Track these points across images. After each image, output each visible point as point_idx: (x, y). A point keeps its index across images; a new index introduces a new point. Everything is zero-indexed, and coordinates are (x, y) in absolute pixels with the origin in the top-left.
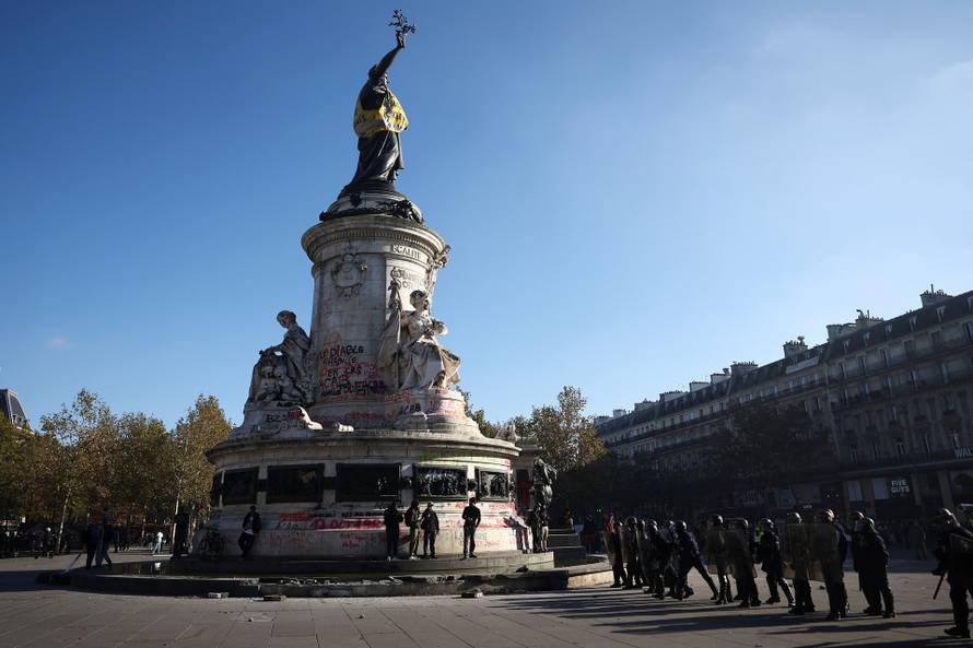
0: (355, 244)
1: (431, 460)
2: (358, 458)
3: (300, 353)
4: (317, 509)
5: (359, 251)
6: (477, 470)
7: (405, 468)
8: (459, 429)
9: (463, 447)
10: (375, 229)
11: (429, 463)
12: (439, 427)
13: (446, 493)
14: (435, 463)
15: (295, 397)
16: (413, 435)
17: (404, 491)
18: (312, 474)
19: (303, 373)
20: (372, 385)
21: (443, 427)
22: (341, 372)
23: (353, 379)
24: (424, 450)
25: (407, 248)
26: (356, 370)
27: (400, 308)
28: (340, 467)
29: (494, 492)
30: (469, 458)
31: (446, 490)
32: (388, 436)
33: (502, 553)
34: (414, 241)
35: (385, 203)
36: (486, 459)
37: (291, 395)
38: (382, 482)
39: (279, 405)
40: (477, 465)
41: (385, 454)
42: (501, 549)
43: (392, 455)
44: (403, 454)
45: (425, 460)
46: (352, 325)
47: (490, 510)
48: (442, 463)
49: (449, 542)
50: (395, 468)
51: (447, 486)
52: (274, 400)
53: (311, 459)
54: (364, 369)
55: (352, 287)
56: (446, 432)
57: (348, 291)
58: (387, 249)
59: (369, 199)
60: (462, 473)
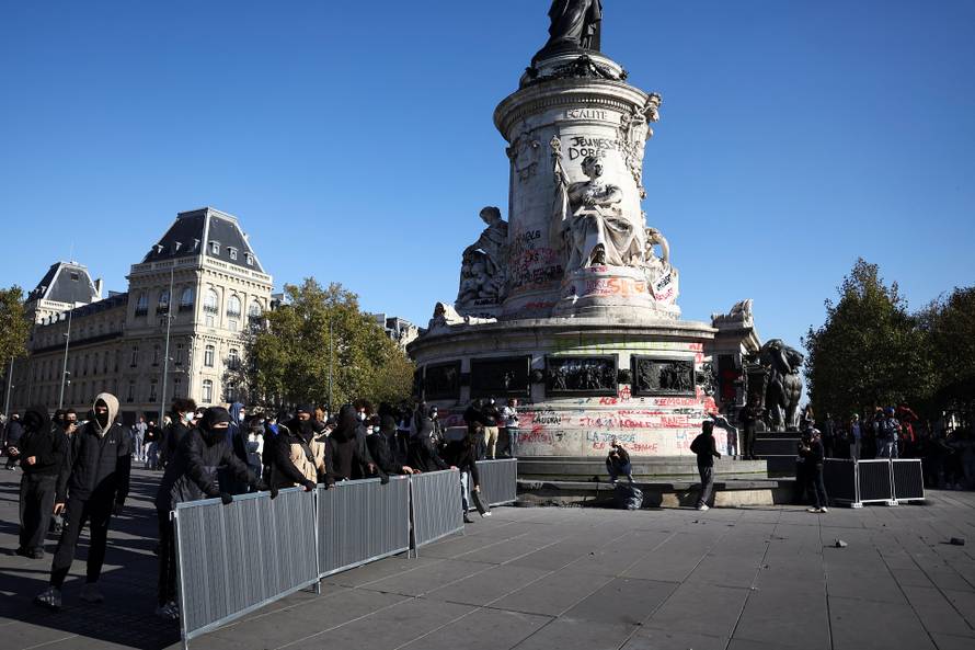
0: (529, 121)
1: (567, 349)
2: (488, 352)
3: (496, 248)
4: (456, 405)
5: (533, 127)
6: (633, 359)
7: (536, 361)
8: (611, 311)
9: (604, 332)
10: (542, 98)
11: (564, 353)
12: (587, 310)
13: (584, 386)
14: (571, 352)
15: (491, 293)
16: (542, 322)
17: (534, 386)
18: (454, 371)
19: (498, 268)
20: (549, 271)
21: (592, 309)
22: (522, 262)
23: (533, 267)
24: (558, 339)
25: (585, 110)
26: (533, 257)
27: (563, 179)
28: (474, 363)
29: (664, 383)
30: (617, 345)
31: (585, 383)
32: (515, 326)
33: (664, 458)
34: (593, 100)
35: (561, 66)
36: (649, 345)
37: (487, 293)
38: (510, 376)
39: (477, 303)
40: (633, 352)
41: (513, 345)
42: (658, 454)
43: (521, 347)
44: (530, 345)
45: (559, 350)
46: (529, 209)
47: (656, 407)
48: (582, 352)
49: (578, 444)
50: (522, 362)
51: (585, 379)
52: (472, 299)
53: (453, 355)
54: (542, 255)
55: (528, 168)
56: (591, 316)
57: (525, 174)
58: (561, 117)
59: (544, 67)
60: (611, 362)
